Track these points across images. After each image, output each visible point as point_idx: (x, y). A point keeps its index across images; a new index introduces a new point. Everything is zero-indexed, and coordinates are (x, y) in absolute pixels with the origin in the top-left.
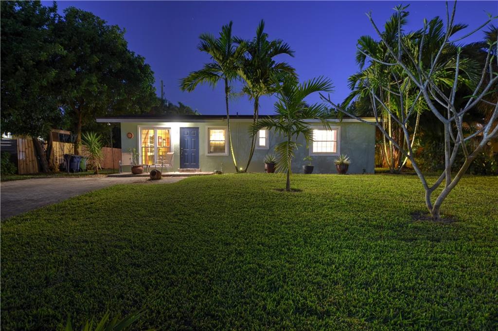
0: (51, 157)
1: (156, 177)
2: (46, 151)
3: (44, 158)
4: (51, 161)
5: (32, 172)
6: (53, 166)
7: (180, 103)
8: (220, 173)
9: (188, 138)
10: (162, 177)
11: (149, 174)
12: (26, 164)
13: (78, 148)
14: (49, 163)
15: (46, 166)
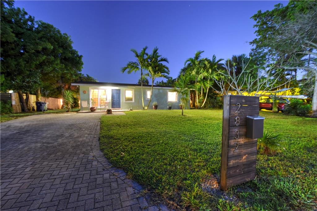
0: (29, 103)
1: (110, 112)
2: (25, 100)
3: (25, 104)
4: (28, 105)
5: (18, 112)
6: (29, 108)
7: (87, 75)
8: (132, 110)
9: (115, 95)
10: (112, 112)
11: (106, 111)
12: (16, 107)
13: (39, 98)
14: (27, 106)
15: (26, 108)
